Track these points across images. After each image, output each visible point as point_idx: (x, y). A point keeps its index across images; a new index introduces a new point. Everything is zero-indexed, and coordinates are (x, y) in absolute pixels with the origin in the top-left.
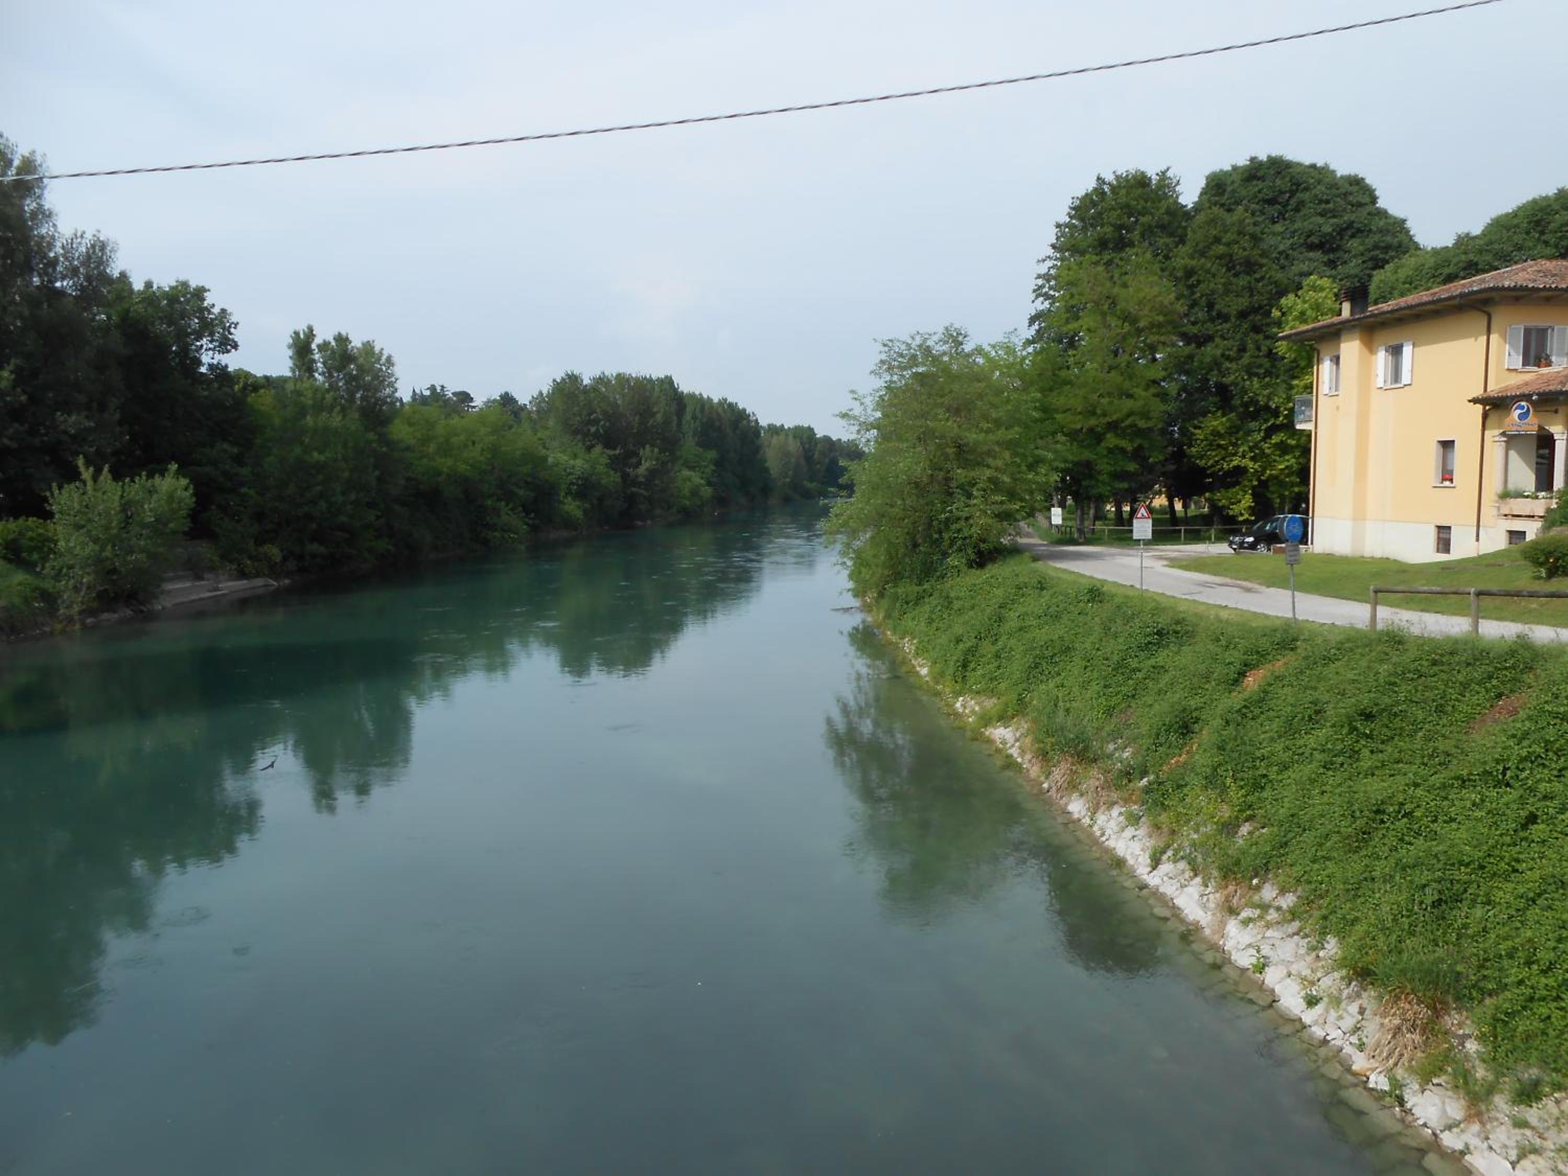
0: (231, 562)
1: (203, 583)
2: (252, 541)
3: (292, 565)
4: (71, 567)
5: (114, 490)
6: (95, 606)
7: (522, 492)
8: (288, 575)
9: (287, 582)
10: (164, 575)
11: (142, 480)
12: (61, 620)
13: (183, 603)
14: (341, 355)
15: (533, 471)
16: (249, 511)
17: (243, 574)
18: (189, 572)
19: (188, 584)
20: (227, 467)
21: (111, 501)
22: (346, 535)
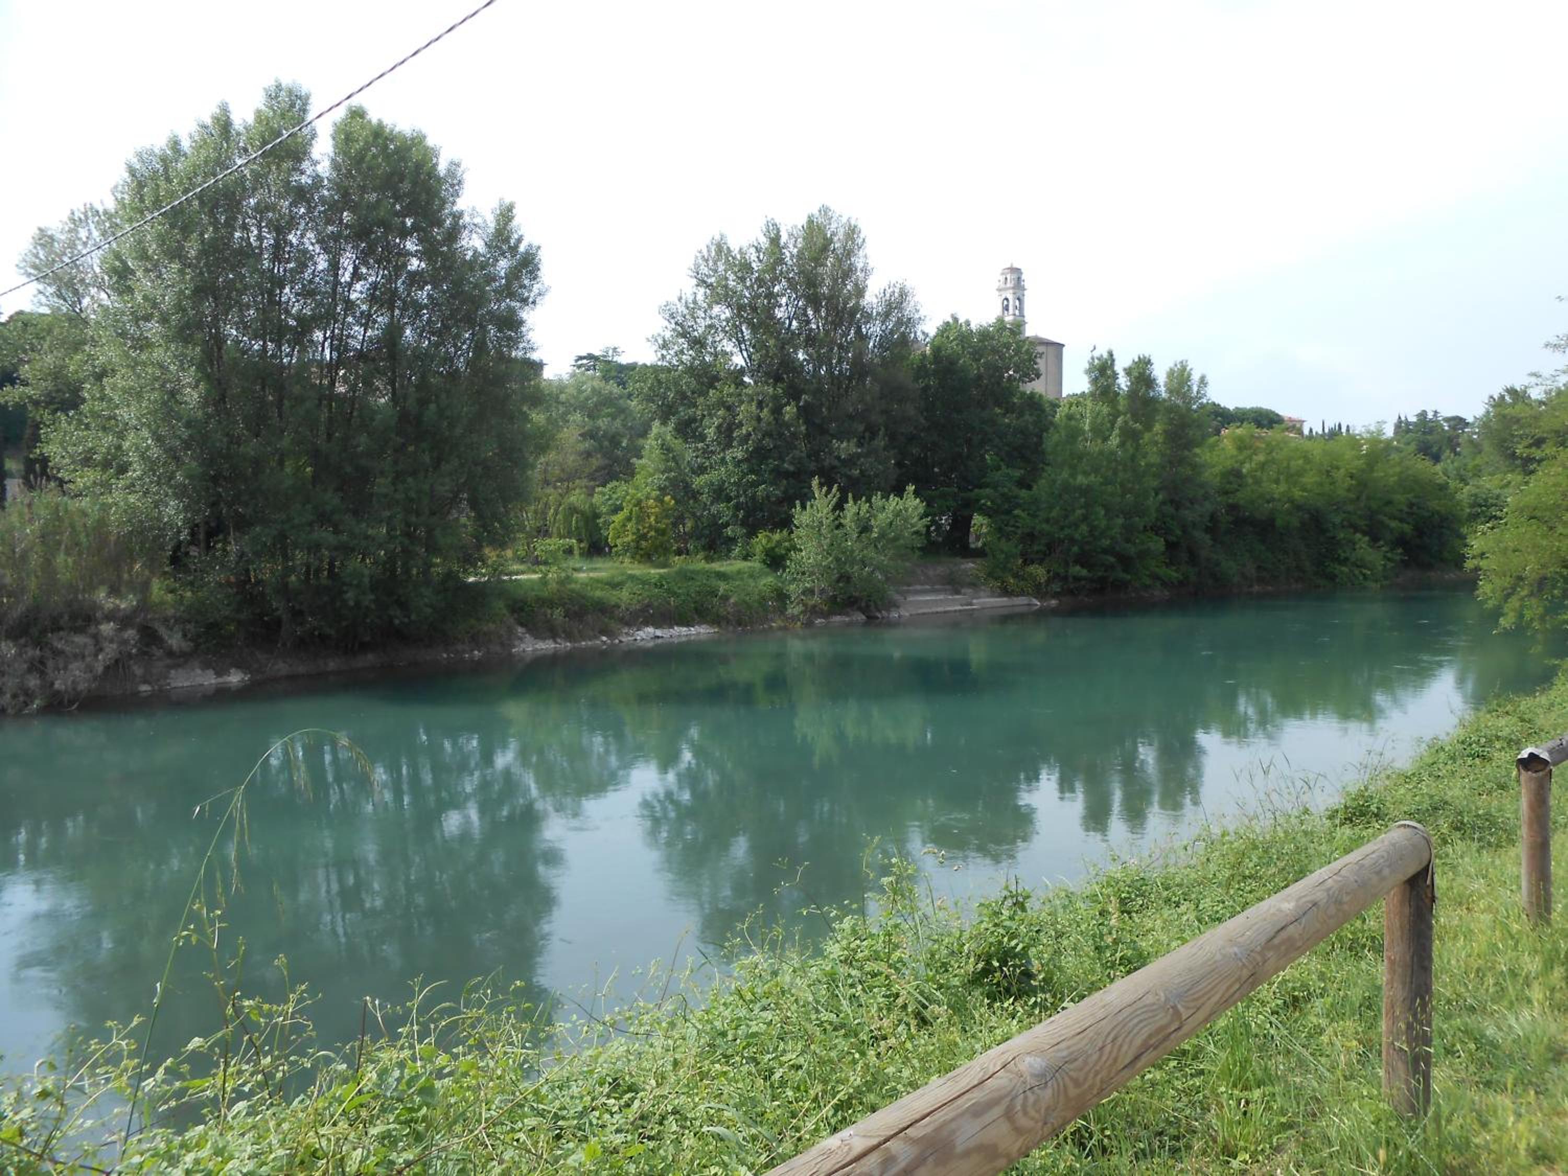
0: (996, 579)
1: (957, 597)
2: (1020, 561)
3: (1056, 587)
4: (803, 573)
5: (851, 508)
6: (826, 608)
7: (1394, 524)
8: (1055, 595)
9: (1054, 602)
10: (919, 587)
11: (877, 499)
12: (787, 619)
13: (924, 614)
14: (1136, 378)
15: (1414, 501)
16: (1019, 531)
17: (1006, 592)
18: (947, 587)
19: (941, 597)
20: (1006, 490)
21: (845, 518)
22: (1112, 559)
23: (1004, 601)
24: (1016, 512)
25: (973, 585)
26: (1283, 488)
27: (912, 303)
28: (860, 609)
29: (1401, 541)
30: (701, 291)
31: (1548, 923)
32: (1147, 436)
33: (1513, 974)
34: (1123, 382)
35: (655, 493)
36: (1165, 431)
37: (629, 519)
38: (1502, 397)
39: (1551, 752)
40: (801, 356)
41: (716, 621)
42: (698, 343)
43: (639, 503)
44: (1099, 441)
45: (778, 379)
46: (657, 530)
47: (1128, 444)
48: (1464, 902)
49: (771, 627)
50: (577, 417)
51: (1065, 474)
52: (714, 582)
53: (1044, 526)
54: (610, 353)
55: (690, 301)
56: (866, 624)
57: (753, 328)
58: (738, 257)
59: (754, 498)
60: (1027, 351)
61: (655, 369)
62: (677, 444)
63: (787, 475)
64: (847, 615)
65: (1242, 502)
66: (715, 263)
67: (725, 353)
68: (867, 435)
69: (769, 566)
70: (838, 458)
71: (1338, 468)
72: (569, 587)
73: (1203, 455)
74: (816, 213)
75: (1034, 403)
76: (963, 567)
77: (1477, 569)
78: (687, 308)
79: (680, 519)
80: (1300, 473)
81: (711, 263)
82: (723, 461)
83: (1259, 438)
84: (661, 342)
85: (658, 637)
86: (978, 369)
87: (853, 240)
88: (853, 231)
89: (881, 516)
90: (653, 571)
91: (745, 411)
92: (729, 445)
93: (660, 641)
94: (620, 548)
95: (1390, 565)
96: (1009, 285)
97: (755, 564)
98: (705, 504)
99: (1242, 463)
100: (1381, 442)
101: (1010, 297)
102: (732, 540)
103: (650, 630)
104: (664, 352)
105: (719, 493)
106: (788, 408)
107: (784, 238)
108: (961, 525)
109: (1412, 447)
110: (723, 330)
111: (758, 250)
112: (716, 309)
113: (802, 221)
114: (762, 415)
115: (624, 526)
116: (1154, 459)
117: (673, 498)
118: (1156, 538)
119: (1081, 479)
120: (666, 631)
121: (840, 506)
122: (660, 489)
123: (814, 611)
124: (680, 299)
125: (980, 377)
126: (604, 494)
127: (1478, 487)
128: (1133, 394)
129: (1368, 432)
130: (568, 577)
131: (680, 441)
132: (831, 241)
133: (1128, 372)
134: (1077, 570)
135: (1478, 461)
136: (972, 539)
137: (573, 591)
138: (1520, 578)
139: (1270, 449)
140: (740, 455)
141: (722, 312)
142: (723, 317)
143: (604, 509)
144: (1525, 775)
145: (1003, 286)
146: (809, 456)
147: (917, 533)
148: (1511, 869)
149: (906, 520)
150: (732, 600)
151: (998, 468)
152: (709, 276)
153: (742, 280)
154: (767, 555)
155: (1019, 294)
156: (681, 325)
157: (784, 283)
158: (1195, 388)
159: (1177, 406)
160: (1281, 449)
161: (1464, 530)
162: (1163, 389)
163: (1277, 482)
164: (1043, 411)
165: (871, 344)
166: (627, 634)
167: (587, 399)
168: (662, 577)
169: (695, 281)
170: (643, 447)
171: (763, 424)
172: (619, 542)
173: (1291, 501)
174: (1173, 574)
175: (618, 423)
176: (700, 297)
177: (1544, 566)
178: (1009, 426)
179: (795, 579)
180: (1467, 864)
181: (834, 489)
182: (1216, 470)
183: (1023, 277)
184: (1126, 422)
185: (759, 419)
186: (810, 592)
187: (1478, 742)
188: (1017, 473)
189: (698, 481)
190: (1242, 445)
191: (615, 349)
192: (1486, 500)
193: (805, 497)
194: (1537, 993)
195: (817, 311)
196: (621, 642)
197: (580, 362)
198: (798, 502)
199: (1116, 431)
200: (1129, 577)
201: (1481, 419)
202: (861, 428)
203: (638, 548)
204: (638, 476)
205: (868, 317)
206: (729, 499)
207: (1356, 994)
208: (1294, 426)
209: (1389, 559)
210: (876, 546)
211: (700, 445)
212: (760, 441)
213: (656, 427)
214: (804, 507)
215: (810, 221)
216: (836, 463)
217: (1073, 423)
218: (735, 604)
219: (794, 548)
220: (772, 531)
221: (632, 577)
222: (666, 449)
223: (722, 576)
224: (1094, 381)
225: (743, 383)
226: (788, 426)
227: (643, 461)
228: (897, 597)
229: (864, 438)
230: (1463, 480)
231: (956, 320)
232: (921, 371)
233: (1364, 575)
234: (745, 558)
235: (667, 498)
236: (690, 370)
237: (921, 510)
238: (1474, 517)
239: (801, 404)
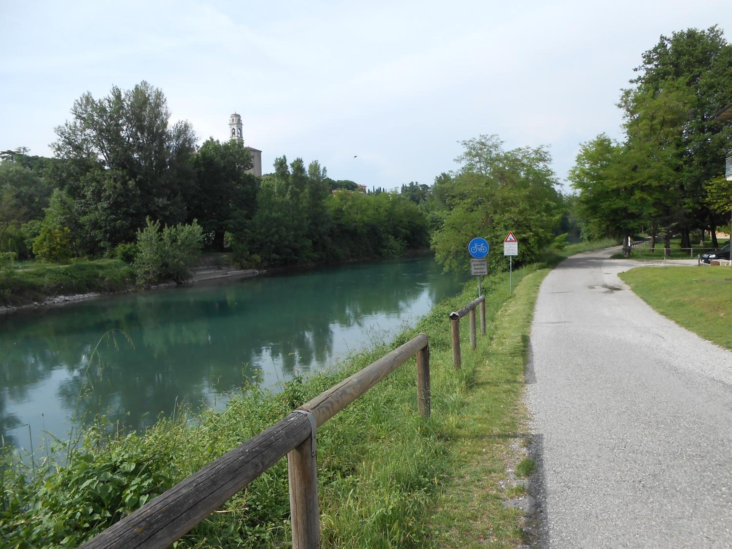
0: (238, 262)
1: (220, 271)
2: (248, 253)
3: (265, 264)
4: (144, 264)
5: (166, 230)
6: (156, 280)
7: (403, 230)
8: (265, 268)
9: (265, 271)
10: (201, 267)
11: (179, 226)
12: (137, 287)
13: (205, 280)
14: (296, 168)
15: (411, 220)
16: (247, 239)
17: (242, 267)
18: (215, 267)
19: (212, 272)
20: (240, 220)
21: (164, 235)
22: (290, 250)
23: (242, 271)
24: (246, 230)
25: (227, 265)
26: (359, 216)
27: (191, 131)
28: (174, 280)
29: (406, 238)
30: (79, 121)
31: (460, 368)
32: (301, 195)
33: (451, 385)
34: (290, 170)
35: (58, 226)
36: (310, 192)
37: (44, 240)
38: (441, 177)
39: (459, 313)
40: (136, 156)
41: (99, 290)
42: (78, 148)
43: (50, 231)
44: (281, 197)
45: (124, 167)
46: (61, 245)
47: (294, 198)
48: (437, 367)
49: (128, 292)
50: (8, 186)
51: (267, 212)
52: (96, 271)
53: (259, 236)
54: (22, 150)
55: (72, 126)
56: (177, 287)
57: (109, 142)
58: (99, 104)
59: (115, 226)
60: (247, 156)
61: (53, 160)
62: (70, 200)
63: (132, 215)
64: (167, 283)
65: (343, 223)
66: (86, 107)
67: (93, 154)
68: (172, 195)
69: (125, 261)
70: (158, 206)
71: (381, 207)
72: (13, 277)
73: (326, 202)
74: (140, 84)
75: (250, 179)
76: (222, 257)
77: (435, 248)
78: (71, 129)
79: (73, 239)
80: (366, 210)
81: (83, 107)
82: (96, 209)
83: (349, 194)
84: (57, 147)
85: (67, 300)
86: (224, 163)
87: (160, 99)
88: (160, 95)
89: (182, 234)
90: (61, 267)
91: (106, 183)
92: (100, 201)
93: (68, 302)
94: (40, 255)
95: (403, 248)
96: (234, 122)
97: (118, 260)
98: (87, 231)
99: (342, 206)
100: (397, 195)
101: (236, 128)
102: (104, 249)
103: (62, 297)
104: (59, 152)
105: (95, 225)
106: (131, 182)
107: (123, 96)
108: (220, 236)
109: (409, 198)
110: (92, 141)
111: (109, 101)
112: (88, 131)
113: (132, 88)
114: (117, 185)
115: (42, 243)
116: (305, 204)
117: (69, 228)
118: (308, 240)
119: (274, 215)
120: (71, 297)
121: (161, 230)
122: (61, 223)
123: (150, 282)
124: (66, 125)
125: (225, 167)
126: (27, 227)
127: (433, 214)
128: (295, 176)
129: (392, 192)
130: (12, 272)
131: (71, 198)
132: (148, 99)
133: (292, 165)
134: (274, 256)
135: (433, 203)
136: (225, 243)
137: (15, 279)
138: (450, 252)
139: (354, 199)
140: (105, 205)
141: (91, 132)
142: (92, 135)
143: (28, 235)
144: (452, 321)
145: (232, 123)
146: (142, 206)
147: (199, 242)
148: (450, 356)
149: (194, 236)
150: (107, 279)
151: (236, 210)
152: (82, 114)
153: (102, 116)
154: (123, 255)
155: (240, 127)
156: (68, 138)
157: (124, 119)
158: (322, 173)
159: (314, 181)
160: (358, 199)
161: (429, 232)
162: (308, 173)
163: (357, 214)
164: (255, 183)
165: (171, 151)
166: (49, 300)
167: (14, 176)
168: (67, 269)
169: (74, 116)
170: (49, 202)
171: (118, 190)
172: (39, 252)
173: (363, 222)
174: (316, 255)
175: (33, 189)
176: (78, 124)
177: (457, 247)
178: (240, 190)
179: (139, 267)
180: (437, 356)
181: (158, 222)
182: (332, 209)
183: (241, 119)
184: (293, 188)
185: (115, 187)
186: (147, 273)
187: (438, 316)
188: (245, 212)
189: (83, 219)
190: (342, 198)
191: (24, 149)
192: (436, 219)
193: (143, 226)
194: (458, 390)
195: (142, 134)
196: (45, 304)
197: (3, 155)
198: (139, 229)
199: (289, 192)
200: (297, 258)
201: (433, 186)
202: (169, 192)
203: (51, 255)
204: (47, 217)
205: (170, 138)
206: (100, 228)
207: (407, 397)
208: (362, 189)
209: (402, 246)
210: (180, 249)
211: (83, 201)
212: (117, 198)
213: (56, 191)
214: (142, 231)
215: (137, 88)
216: (157, 209)
217: (269, 189)
218: (108, 281)
219: (138, 251)
220: (125, 243)
221: (49, 270)
222: (63, 203)
223: (101, 267)
224: (278, 169)
225: (103, 170)
226: (131, 191)
227: (49, 209)
228: (191, 273)
229: (170, 196)
230: (428, 211)
231: (212, 139)
232: (197, 163)
233: (393, 252)
234: (112, 257)
235: (66, 228)
236: (74, 161)
237: (201, 230)
238: (432, 226)
239: (137, 180)
